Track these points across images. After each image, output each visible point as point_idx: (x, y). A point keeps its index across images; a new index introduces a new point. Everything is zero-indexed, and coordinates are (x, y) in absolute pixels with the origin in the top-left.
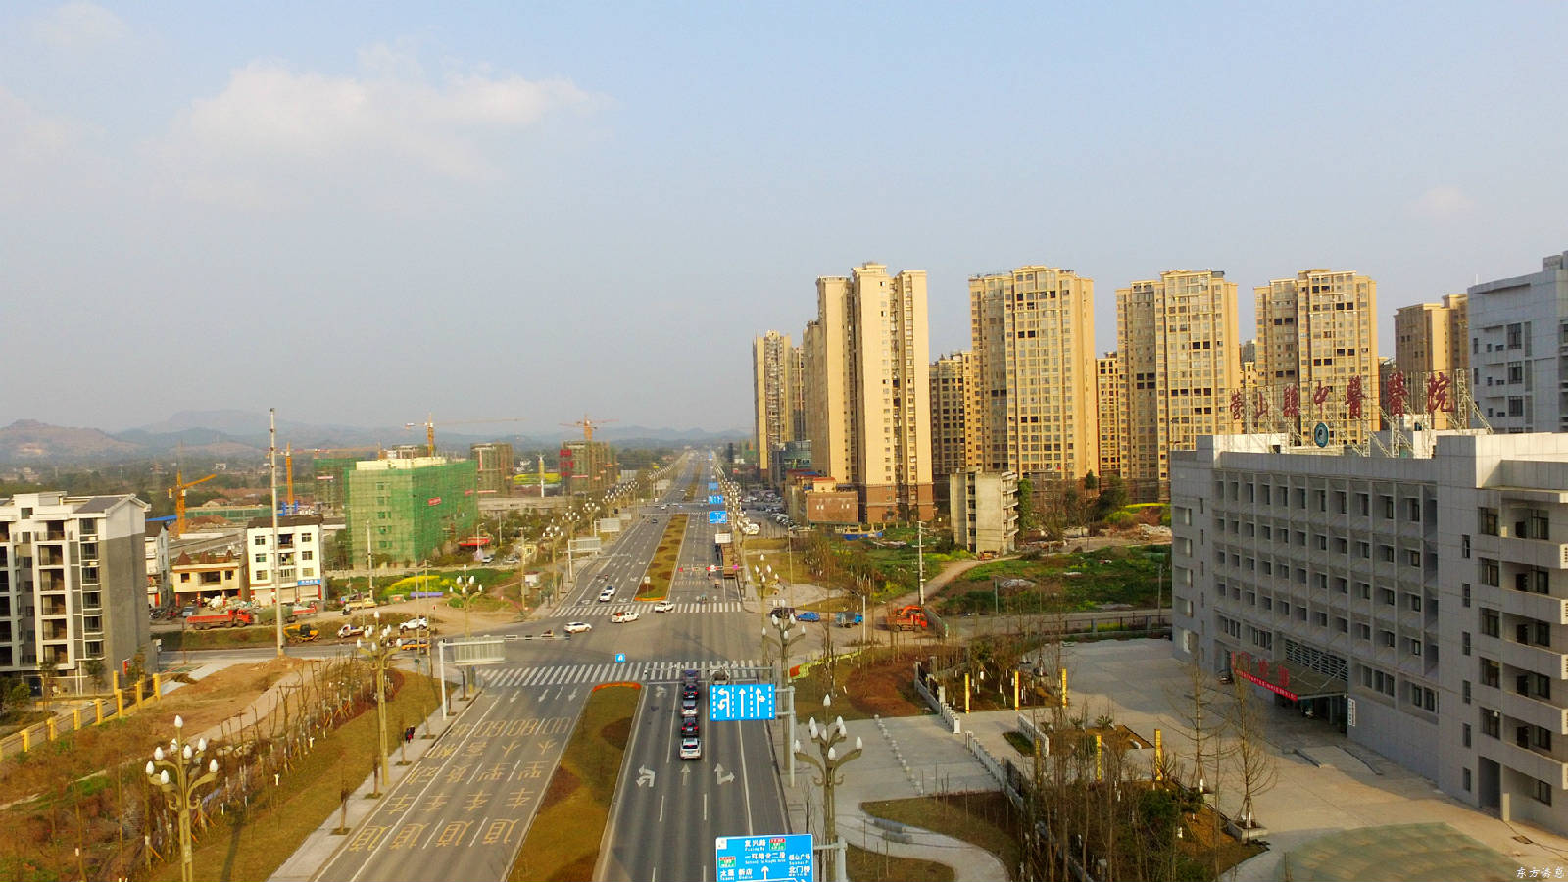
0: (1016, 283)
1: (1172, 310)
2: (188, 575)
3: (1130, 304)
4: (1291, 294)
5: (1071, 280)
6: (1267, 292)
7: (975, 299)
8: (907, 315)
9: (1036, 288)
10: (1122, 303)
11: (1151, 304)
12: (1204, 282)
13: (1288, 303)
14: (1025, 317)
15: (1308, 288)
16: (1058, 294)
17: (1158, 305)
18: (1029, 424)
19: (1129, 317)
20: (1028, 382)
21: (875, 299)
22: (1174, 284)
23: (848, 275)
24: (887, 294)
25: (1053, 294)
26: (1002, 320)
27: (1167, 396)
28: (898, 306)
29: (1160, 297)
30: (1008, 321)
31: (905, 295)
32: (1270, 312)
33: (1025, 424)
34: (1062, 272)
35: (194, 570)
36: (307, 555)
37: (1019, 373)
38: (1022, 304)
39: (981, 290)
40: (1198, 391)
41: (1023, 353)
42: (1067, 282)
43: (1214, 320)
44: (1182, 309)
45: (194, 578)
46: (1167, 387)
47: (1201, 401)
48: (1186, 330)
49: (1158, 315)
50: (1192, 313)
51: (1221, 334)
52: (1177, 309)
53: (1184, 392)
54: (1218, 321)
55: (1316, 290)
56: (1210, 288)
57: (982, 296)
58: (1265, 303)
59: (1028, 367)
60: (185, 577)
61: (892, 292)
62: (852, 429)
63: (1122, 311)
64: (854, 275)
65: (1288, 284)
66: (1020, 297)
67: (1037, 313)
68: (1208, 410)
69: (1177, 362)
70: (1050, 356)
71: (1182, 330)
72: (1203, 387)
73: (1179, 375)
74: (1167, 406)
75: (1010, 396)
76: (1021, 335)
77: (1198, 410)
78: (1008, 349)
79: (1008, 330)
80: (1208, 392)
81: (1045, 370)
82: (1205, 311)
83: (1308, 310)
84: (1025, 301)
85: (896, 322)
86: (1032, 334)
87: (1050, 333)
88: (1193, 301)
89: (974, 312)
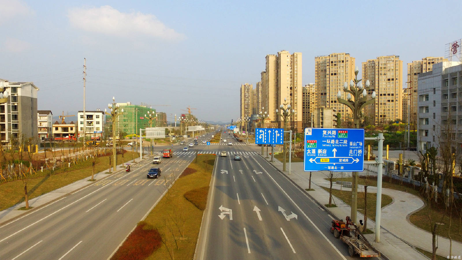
0: (331, 58)
1: (381, 68)
2: (58, 128)
3: (367, 67)
4: (420, 65)
5: (349, 57)
6: (412, 64)
7: (317, 64)
8: (295, 66)
9: (337, 59)
10: (364, 67)
11: (374, 67)
12: (393, 60)
13: (419, 68)
14: (333, 69)
15: (427, 63)
16: (345, 61)
17: (377, 67)
18: (334, 103)
19: (366, 71)
20: (334, 90)
21: (285, 61)
22: (382, 60)
23: (276, 54)
24: (289, 60)
25: (343, 61)
26: (325, 71)
27: (379, 96)
28: (293, 63)
29: (377, 64)
30: (328, 70)
31: (295, 60)
32: (413, 71)
33: (332, 103)
34: (346, 54)
35: (59, 126)
36: (98, 123)
37: (331, 87)
38: (333, 65)
39: (319, 61)
40: (389, 95)
41: (332, 80)
42: (348, 58)
43: (395, 72)
44: (385, 68)
45: (60, 129)
46: (379, 93)
47: (390, 98)
48: (386, 75)
49: (377, 70)
50: (388, 69)
51: (398, 76)
52: (383, 68)
53: (385, 95)
54: (397, 72)
55: (429, 63)
56: (394, 61)
57: (319, 63)
58: (411, 69)
59: (334, 85)
60: (57, 129)
61: (291, 59)
62: (276, 103)
63: (364, 70)
64: (278, 53)
65: (419, 62)
66: (332, 62)
67: (337, 67)
68: (392, 101)
69: (383, 85)
70: (341, 82)
71: (385, 74)
72: (391, 93)
73: (383, 89)
74: (379, 99)
75: (328, 94)
76: (332, 74)
77: (389, 101)
78: (328, 79)
79: (328, 72)
80: (393, 95)
81: (339, 86)
82: (392, 68)
83: (426, 70)
84: (334, 64)
85: (291, 69)
86: (335, 74)
87: (341, 74)
88: (388, 65)
89: (316, 68)
